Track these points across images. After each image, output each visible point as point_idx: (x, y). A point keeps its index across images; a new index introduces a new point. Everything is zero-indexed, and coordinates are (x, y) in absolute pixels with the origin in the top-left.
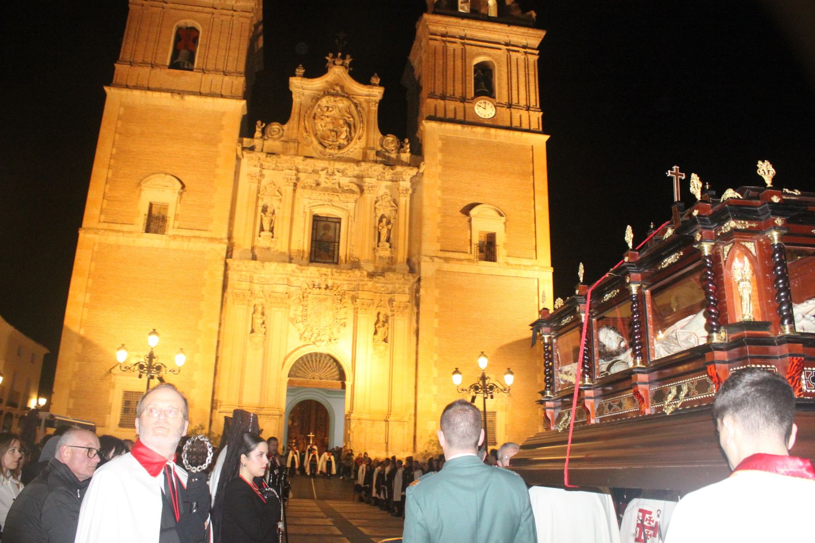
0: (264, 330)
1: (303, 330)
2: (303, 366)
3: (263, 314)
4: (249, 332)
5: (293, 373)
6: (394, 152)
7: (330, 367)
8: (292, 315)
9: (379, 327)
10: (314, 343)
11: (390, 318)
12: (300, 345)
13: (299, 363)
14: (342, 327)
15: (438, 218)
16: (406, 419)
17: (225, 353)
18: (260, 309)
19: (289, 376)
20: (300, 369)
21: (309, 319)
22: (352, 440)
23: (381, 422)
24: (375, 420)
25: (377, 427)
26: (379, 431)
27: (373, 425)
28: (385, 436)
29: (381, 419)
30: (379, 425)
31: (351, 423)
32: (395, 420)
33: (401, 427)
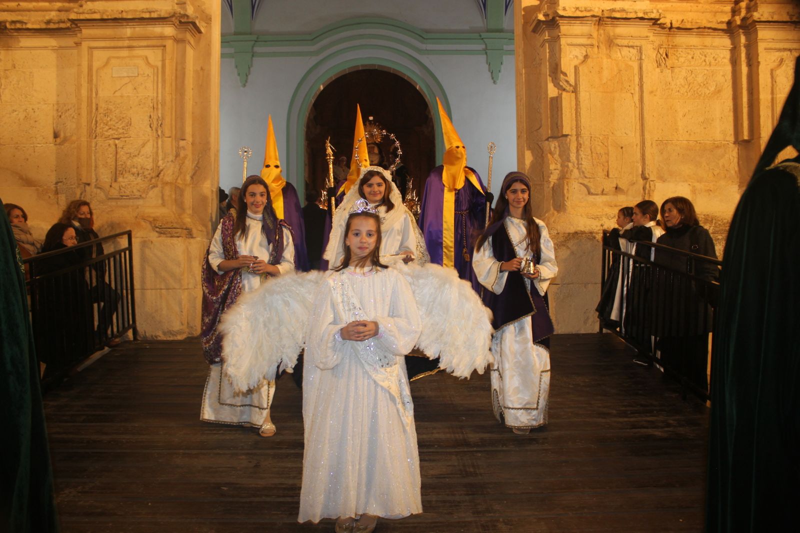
22: (574, 133)
23: (708, 41)
24: (676, 30)
25: (687, 66)
26: (702, 85)
27: (669, 55)
28: (732, 107)
29: (711, 22)
30: (701, 56)
31: (563, 41)
32: (791, 19)
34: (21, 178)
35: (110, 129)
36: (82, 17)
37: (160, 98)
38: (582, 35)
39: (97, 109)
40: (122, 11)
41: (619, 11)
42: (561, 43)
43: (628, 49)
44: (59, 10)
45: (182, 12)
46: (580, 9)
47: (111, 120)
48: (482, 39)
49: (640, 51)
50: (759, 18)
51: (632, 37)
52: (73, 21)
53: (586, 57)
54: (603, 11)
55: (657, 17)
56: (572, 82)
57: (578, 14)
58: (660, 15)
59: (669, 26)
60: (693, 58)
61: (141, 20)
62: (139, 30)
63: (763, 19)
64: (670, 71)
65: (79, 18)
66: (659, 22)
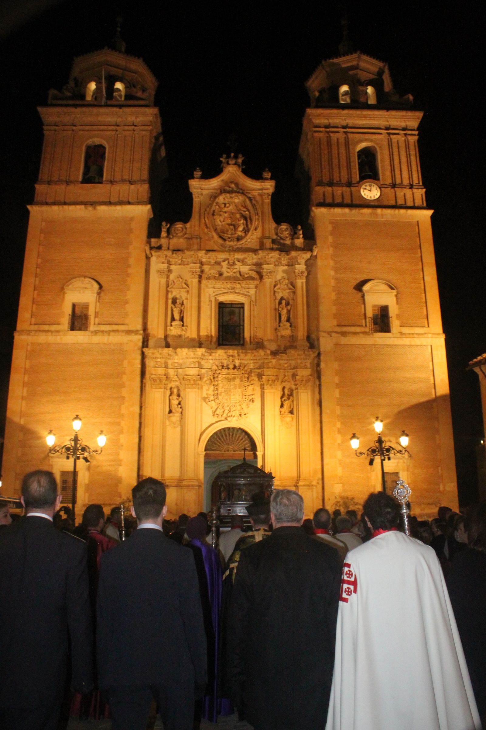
0: (180, 410)
1: (216, 407)
2: (217, 441)
3: (179, 396)
4: (167, 412)
5: (208, 447)
6: (288, 239)
7: (242, 439)
8: (204, 395)
9: (285, 400)
10: (226, 419)
11: (295, 391)
12: (214, 422)
13: (214, 437)
14: (251, 403)
15: (333, 296)
16: (314, 483)
17: (147, 433)
18: (175, 391)
19: (206, 450)
20: (215, 443)
21: (220, 397)
33: (310, 491)
40: (189, 484)
44: (177, 482)
47: (187, 502)
52: (180, 486)
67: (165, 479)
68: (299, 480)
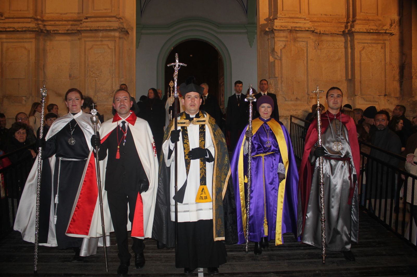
22: (280, 76)
23: (335, 39)
24: (322, 34)
25: (327, 49)
26: (333, 56)
27: (319, 44)
28: (345, 66)
29: (336, 31)
30: (332, 45)
31: (276, 39)
32: (367, 31)
33: (379, 46)
34: (56, 93)
35: (93, 74)
36: (82, 29)
37: (113, 62)
38: (283, 37)
39: (88, 65)
40: (98, 27)
41: (298, 28)
42: (275, 40)
43: (302, 42)
44: (72, 25)
45: (122, 27)
46: (283, 27)
47: (94, 70)
48: (245, 27)
49: (307, 43)
50: (355, 31)
51: (304, 38)
52: (78, 30)
53: (285, 45)
54: (292, 27)
55: (314, 30)
56: (279, 55)
57: (282, 29)
58: (315, 29)
59: (319, 33)
60: (329, 45)
61: (106, 30)
62: (105, 33)
63: (356, 31)
64: (320, 51)
65: (81, 29)
66: (315, 32)
67: (45, 18)
68: (353, 21)
